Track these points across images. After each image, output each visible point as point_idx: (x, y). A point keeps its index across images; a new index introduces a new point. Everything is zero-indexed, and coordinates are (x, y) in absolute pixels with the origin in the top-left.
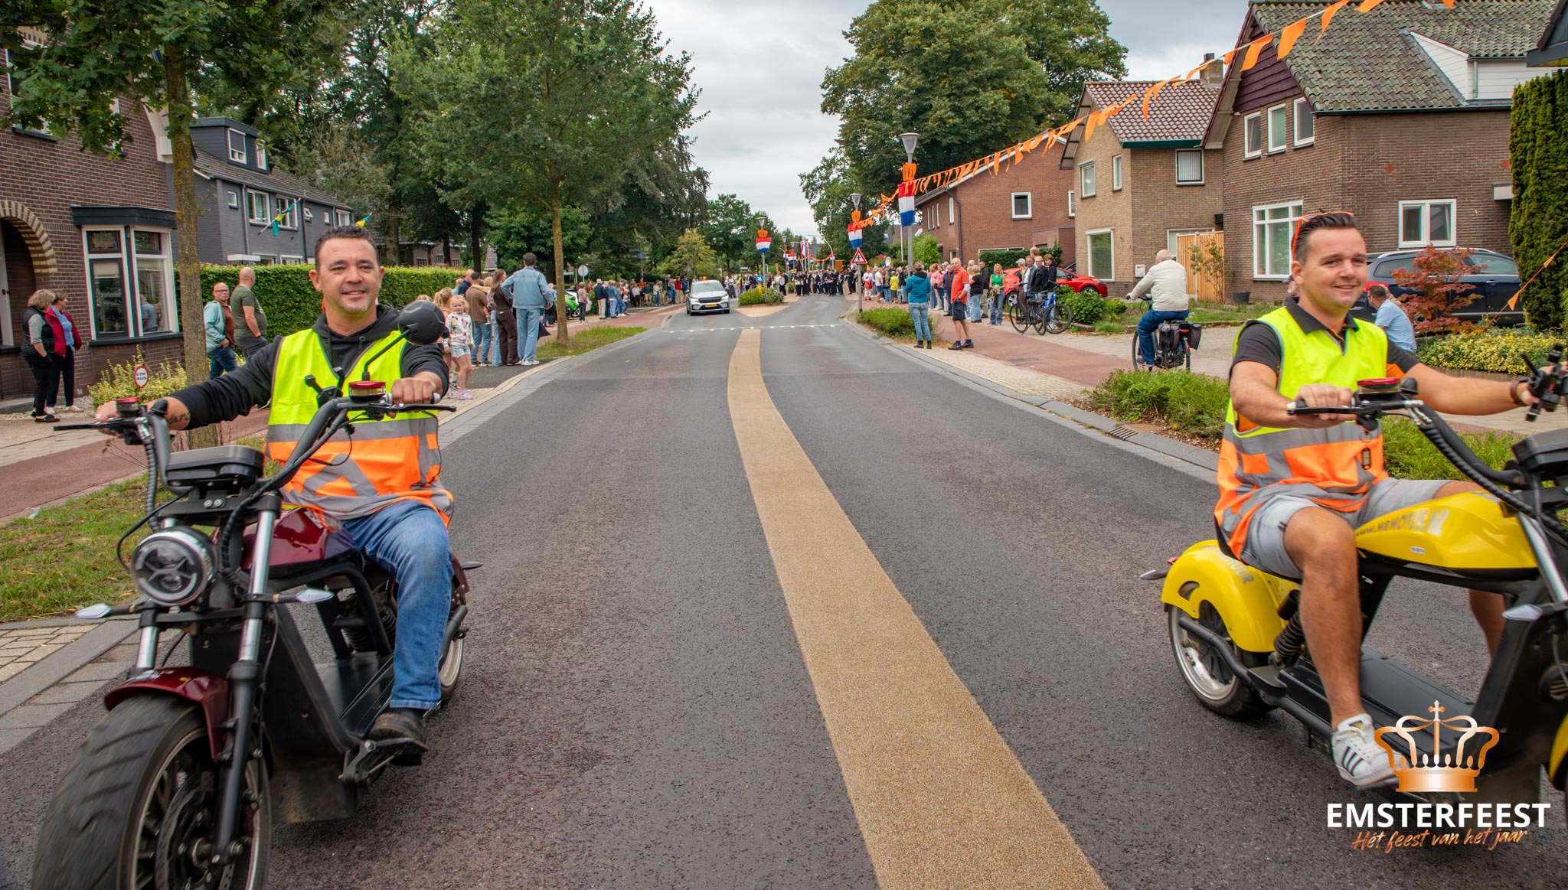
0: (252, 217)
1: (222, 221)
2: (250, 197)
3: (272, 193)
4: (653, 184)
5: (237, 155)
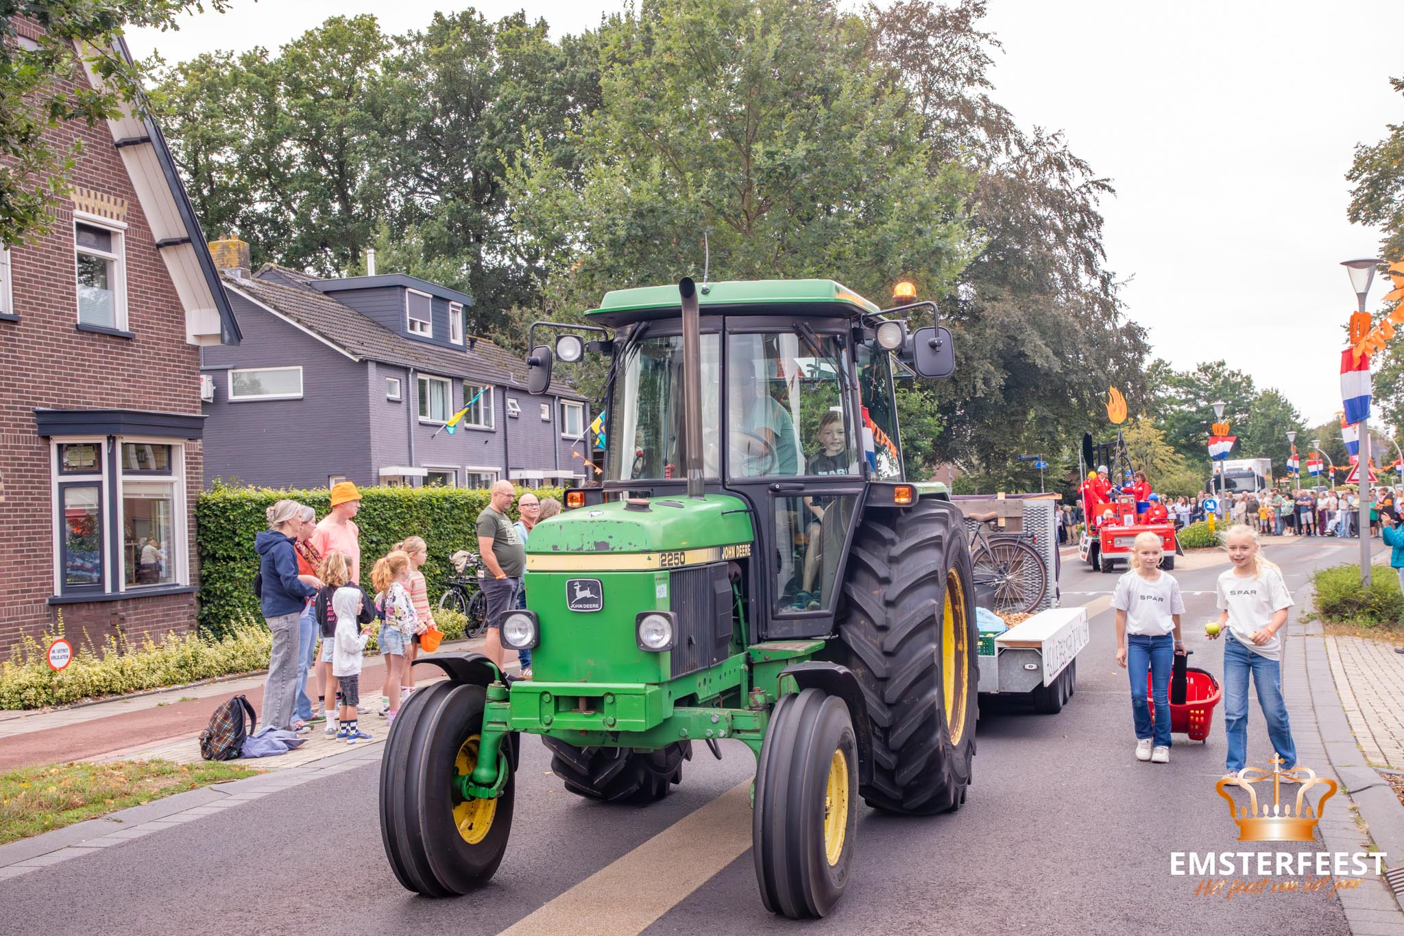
0: (423, 412)
1: (374, 421)
2: (422, 383)
3: (457, 379)
4: (1049, 352)
5: (418, 326)
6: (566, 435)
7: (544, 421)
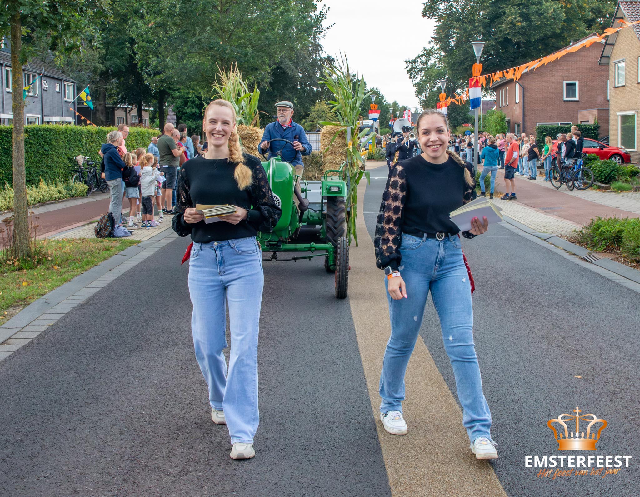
0: (8, 86)
2: (8, 72)
6: (66, 99)
7: (57, 92)
